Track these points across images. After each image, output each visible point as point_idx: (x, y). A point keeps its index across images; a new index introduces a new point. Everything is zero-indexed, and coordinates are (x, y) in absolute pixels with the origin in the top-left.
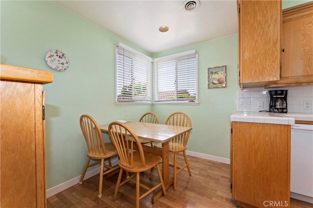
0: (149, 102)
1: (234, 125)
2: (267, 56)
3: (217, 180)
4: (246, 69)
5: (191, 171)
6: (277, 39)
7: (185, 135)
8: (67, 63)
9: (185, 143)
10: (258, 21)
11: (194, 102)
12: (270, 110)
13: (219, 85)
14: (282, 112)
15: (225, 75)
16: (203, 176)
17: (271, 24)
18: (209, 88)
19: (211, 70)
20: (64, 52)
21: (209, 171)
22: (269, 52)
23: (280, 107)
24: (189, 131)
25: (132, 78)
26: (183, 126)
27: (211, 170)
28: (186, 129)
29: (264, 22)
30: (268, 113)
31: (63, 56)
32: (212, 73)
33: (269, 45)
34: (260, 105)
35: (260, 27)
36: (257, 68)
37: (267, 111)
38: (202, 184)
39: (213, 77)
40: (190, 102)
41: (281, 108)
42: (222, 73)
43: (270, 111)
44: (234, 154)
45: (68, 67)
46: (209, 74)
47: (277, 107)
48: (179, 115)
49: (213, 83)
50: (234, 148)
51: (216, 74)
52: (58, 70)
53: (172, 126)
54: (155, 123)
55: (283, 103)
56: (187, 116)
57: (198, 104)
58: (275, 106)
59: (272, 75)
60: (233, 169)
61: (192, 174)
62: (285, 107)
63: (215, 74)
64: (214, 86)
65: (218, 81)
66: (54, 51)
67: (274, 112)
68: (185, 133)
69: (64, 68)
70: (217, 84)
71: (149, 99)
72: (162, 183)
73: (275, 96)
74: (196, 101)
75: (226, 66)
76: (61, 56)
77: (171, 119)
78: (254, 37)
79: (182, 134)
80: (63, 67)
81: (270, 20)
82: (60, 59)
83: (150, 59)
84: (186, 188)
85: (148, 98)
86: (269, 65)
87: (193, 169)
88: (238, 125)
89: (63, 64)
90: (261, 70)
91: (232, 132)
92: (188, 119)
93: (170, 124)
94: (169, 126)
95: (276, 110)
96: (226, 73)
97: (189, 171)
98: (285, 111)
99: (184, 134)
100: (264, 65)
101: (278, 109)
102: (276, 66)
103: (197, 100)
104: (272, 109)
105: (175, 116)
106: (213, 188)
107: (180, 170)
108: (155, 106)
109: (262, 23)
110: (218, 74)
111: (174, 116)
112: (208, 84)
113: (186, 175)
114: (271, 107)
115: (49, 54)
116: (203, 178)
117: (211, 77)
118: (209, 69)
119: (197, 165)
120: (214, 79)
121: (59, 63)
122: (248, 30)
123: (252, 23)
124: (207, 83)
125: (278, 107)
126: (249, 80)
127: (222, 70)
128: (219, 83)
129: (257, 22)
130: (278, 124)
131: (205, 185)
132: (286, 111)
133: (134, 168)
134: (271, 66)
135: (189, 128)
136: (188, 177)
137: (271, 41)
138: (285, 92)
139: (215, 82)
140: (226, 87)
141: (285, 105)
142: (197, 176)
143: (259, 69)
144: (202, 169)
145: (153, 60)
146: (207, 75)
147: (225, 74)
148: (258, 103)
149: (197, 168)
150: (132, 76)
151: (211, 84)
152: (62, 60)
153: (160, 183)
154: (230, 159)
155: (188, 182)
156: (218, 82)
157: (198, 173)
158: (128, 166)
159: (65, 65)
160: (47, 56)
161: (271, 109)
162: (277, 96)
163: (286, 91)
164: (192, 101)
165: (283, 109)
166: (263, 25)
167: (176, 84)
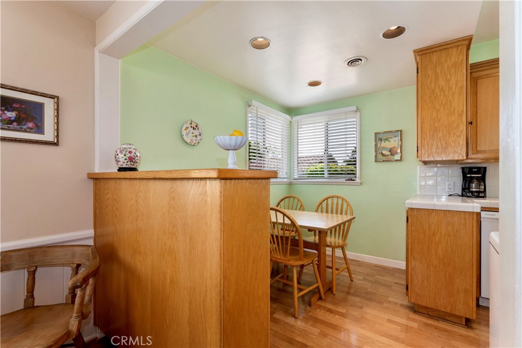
0: (286, 180)
1: (409, 213)
2: (450, 130)
3: (388, 286)
4: (426, 145)
5: (353, 276)
6: (463, 111)
7: (344, 225)
8: (200, 135)
9: (345, 237)
10: (441, 87)
11: (354, 180)
12: (462, 193)
13: (391, 157)
14: (478, 197)
15: (400, 144)
16: (369, 281)
17: (456, 91)
18: (376, 161)
19: (379, 136)
20: (197, 122)
21: (377, 277)
22: (453, 125)
23: (476, 190)
24: (350, 221)
25: (264, 146)
26: (341, 213)
27: (379, 275)
28: (345, 218)
29: (447, 88)
30: (461, 198)
31: (196, 126)
32: (381, 140)
33: (454, 116)
34: (450, 187)
35: (442, 94)
36: (439, 143)
37: (460, 196)
38: (368, 290)
39: (382, 146)
40: (348, 180)
41: (477, 192)
42: (395, 141)
43: (463, 196)
44: (410, 247)
45: (201, 140)
46: (376, 141)
47: (471, 190)
48: (335, 200)
49: (383, 155)
50: (410, 241)
51: (387, 142)
52: (193, 144)
53: (325, 214)
54: (300, 210)
55: (480, 185)
56: (347, 202)
57: (359, 184)
58: (469, 188)
59: (457, 153)
60: (410, 266)
61: (354, 280)
62: (483, 190)
63: (385, 142)
64: (384, 158)
65: (390, 151)
66: (189, 122)
67: (468, 197)
68: (344, 223)
69: (198, 141)
70: (388, 155)
71: (286, 176)
72: (320, 284)
73: (469, 175)
74: (358, 180)
75: (401, 131)
76: (195, 127)
77: (324, 204)
78: (435, 106)
79: (339, 225)
80: (196, 140)
81: (454, 87)
82: (194, 131)
84: (348, 293)
85: (285, 174)
86: (453, 141)
87: (354, 274)
88: (416, 212)
89: (196, 136)
90: (444, 146)
91: (407, 221)
92: (348, 204)
93: (322, 212)
94: (320, 214)
95: (470, 194)
96: (401, 140)
97: (350, 276)
98: (481, 195)
99: (342, 226)
100: (448, 140)
101: (472, 192)
102: (461, 142)
103: (359, 178)
104: (466, 192)
105: (330, 201)
106: (384, 294)
107: (339, 271)
108: (294, 185)
109: (445, 90)
110: (389, 141)
111: (327, 201)
112: (376, 156)
113: (348, 280)
114: (463, 190)
115: (184, 127)
116: (370, 284)
117: (379, 146)
118: (376, 134)
119: (359, 269)
120: (384, 148)
121: (193, 136)
122: (428, 96)
123: (432, 88)
124: (374, 154)
125: (474, 190)
126: (429, 158)
127: (395, 137)
128: (391, 155)
129: (439, 88)
130: (462, 211)
131: (373, 291)
132: (483, 195)
133: (290, 260)
134: (456, 142)
135: (349, 217)
136: (349, 282)
137: (456, 111)
138: (482, 170)
139: (384, 152)
140: (401, 160)
141: (483, 187)
142: (362, 282)
143: (442, 144)
144: (367, 275)
145: (292, 119)
146: (374, 143)
147: (400, 142)
148: (447, 183)
149: (360, 273)
150: (264, 143)
151: (380, 156)
152: (196, 132)
153: (317, 282)
154: (405, 263)
155: (349, 287)
156: (389, 154)
157: (362, 278)
158: (283, 258)
159: (199, 137)
160: (183, 129)
161: (464, 193)
162: (472, 175)
163: (485, 169)
164: (351, 180)
165: (479, 192)
166: (447, 92)
167: (326, 155)
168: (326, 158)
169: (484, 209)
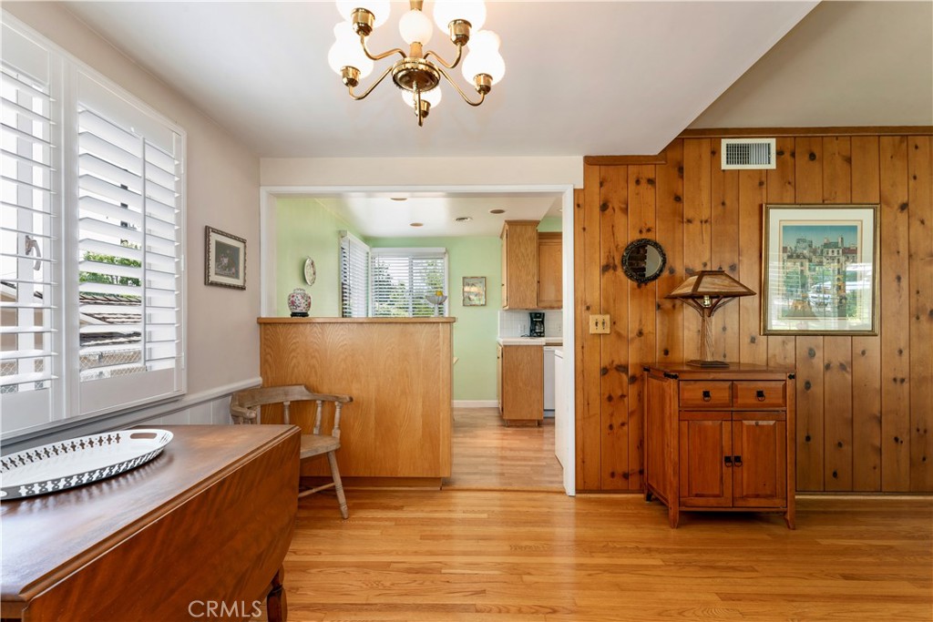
4: (513, 296)
6: (534, 272)
8: (314, 274)
10: (522, 253)
12: (530, 333)
14: (540, 336)
18: (464, 305)
19: (466, 280)
22: (529, 282)
23: (538, 331)
29: (526, 255)
32: (468, 284)
34: (523, 329)
37: (528, 336)
39: (469, 290)
42: (480, 288)
43: (531, 336)
45: (315, 279)
46: (463, 285)
49: (470, 299)
51: (473, 286)
55: (541, 327)
58: (534, 330)
62: (543, 331)
63: (471, 287)
65: (475, 296)
66: (308, 260)
67: (535, 336)
69: (313, 281)
73: (534, 319)
75: (486, 278)
81: (530, 254)
83: (366, 247)
86: (530, 294)
90: (524, 298)
96: (485, 286)
101: (536, 333)
102: (534, 296)
104: (533, 333)
110: (475, 286)
112: (464, 300)
114: (531, 331)
117: (466, 290)
118: (464, 278)
120: (471, 293)
123: (517, 253)
124: (462, 297)
127: (480, 282)
128: (476, 299)
132: (543, 334)
138: (542, 315)
139: (471, 297)
140: (485, 305)
141: (543, 328)
145: (370, 250)
146: (462, 287)
147: (484, 289)
148: (521, 326)
151: (467, 300)
162: (536, 319)
163: (544, 314)
165: (540, 332)
167: (411, 297)
168: (411, 300)
169: (547, 345)
